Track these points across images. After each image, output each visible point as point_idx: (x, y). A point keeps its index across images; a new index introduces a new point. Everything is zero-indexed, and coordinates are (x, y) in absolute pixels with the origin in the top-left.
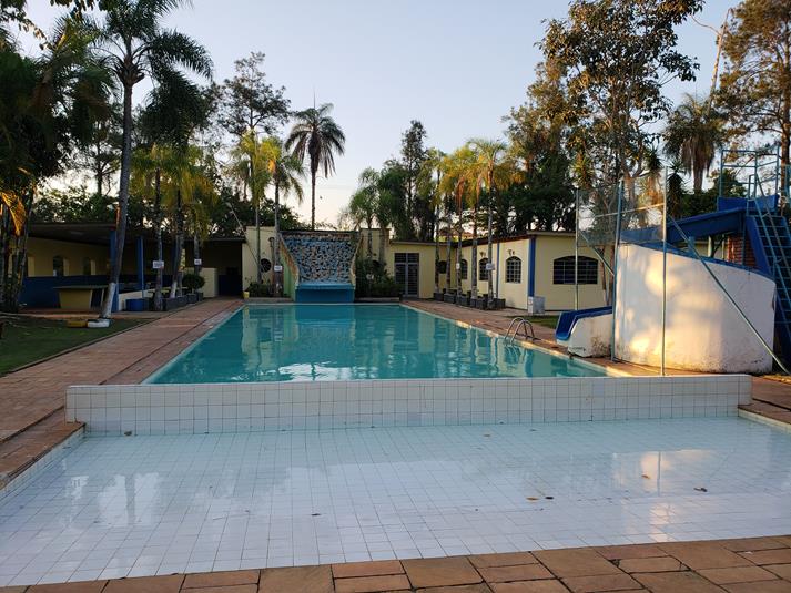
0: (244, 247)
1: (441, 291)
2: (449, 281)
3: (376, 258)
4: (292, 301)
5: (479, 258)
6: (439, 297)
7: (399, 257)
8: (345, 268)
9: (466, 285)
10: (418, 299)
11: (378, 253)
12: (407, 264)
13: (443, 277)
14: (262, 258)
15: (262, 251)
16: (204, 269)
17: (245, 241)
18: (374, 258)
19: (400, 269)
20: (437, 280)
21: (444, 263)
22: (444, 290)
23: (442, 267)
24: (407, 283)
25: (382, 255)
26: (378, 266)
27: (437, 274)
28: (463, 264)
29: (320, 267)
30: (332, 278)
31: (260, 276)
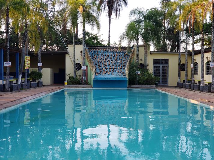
0: (67, 56)
1: (182, 82)
2: (187, 75)
3: (142, 62)
4: (92, 87)
5: (206, 61)
6: (180, 85)
7: (156, 61)
8: (123, 67)
9: (198, 78)
10: (168, 87)
11: (143, 59)
12: (161, 66)
13: (183, 73)
14: (76, 62)
15: (76, 58)
16: (43, 69)
17: (67, 53)
18: (140, 62)
19: (156, 68)
20: (179, 75)
21: (184, 65)
22: (184, 81)
23: (182, 67)
24: (161, 77)
25: (145, 60)
26: (143, 67)
27: (179, 71)
28: (196, 65)
29: (108, 67)
30: (115, 73)
31: (75, 73)
